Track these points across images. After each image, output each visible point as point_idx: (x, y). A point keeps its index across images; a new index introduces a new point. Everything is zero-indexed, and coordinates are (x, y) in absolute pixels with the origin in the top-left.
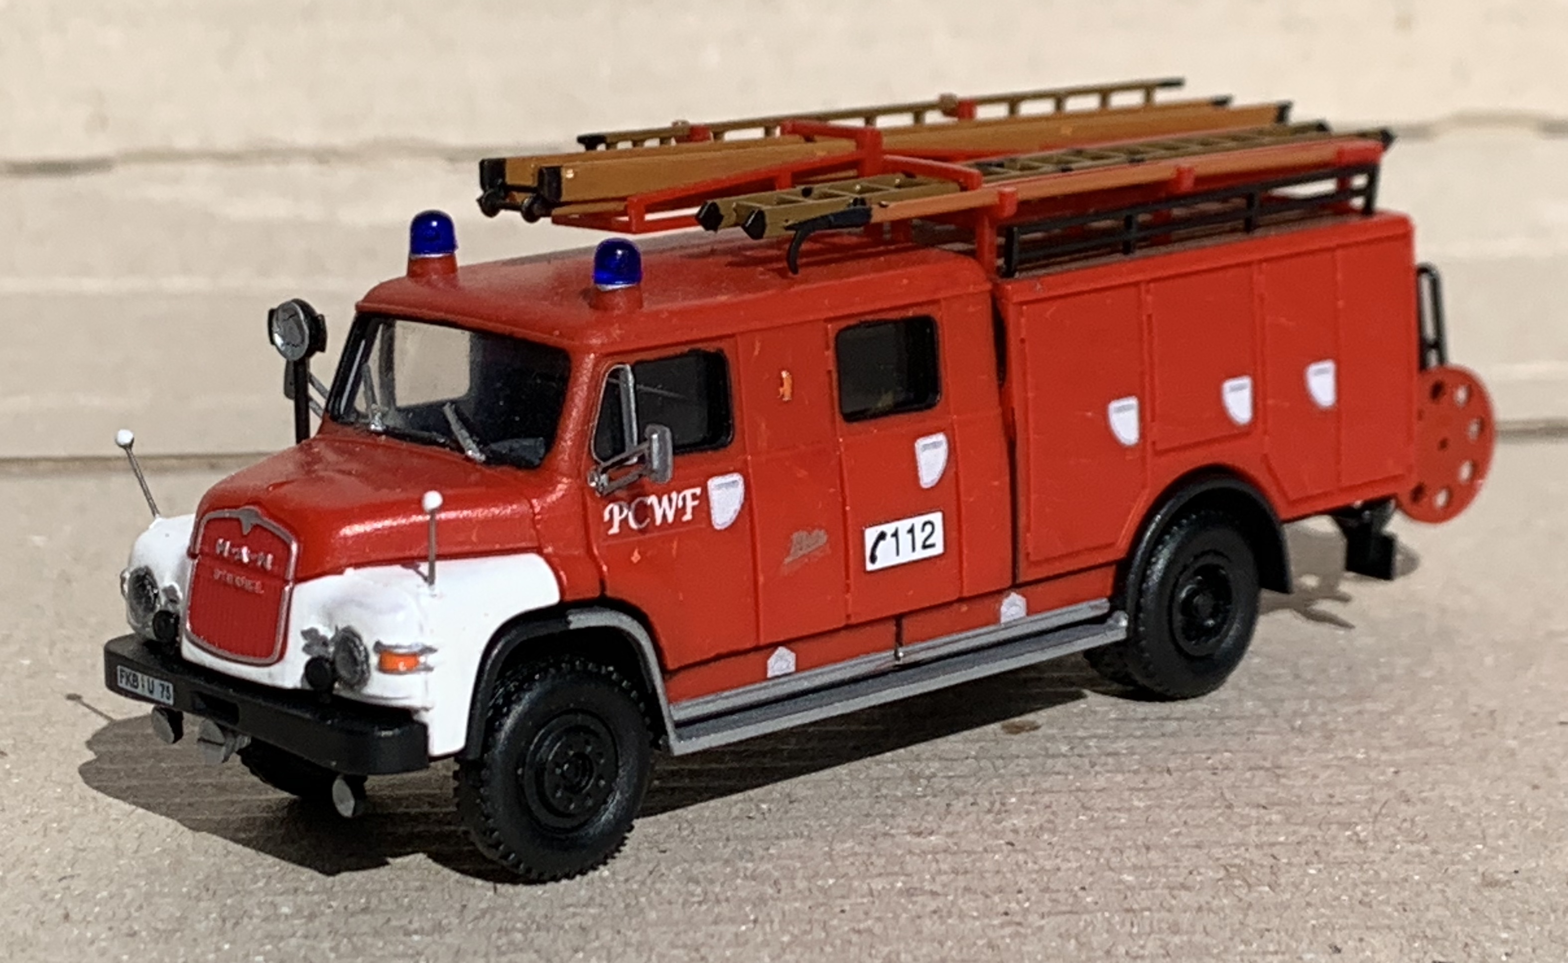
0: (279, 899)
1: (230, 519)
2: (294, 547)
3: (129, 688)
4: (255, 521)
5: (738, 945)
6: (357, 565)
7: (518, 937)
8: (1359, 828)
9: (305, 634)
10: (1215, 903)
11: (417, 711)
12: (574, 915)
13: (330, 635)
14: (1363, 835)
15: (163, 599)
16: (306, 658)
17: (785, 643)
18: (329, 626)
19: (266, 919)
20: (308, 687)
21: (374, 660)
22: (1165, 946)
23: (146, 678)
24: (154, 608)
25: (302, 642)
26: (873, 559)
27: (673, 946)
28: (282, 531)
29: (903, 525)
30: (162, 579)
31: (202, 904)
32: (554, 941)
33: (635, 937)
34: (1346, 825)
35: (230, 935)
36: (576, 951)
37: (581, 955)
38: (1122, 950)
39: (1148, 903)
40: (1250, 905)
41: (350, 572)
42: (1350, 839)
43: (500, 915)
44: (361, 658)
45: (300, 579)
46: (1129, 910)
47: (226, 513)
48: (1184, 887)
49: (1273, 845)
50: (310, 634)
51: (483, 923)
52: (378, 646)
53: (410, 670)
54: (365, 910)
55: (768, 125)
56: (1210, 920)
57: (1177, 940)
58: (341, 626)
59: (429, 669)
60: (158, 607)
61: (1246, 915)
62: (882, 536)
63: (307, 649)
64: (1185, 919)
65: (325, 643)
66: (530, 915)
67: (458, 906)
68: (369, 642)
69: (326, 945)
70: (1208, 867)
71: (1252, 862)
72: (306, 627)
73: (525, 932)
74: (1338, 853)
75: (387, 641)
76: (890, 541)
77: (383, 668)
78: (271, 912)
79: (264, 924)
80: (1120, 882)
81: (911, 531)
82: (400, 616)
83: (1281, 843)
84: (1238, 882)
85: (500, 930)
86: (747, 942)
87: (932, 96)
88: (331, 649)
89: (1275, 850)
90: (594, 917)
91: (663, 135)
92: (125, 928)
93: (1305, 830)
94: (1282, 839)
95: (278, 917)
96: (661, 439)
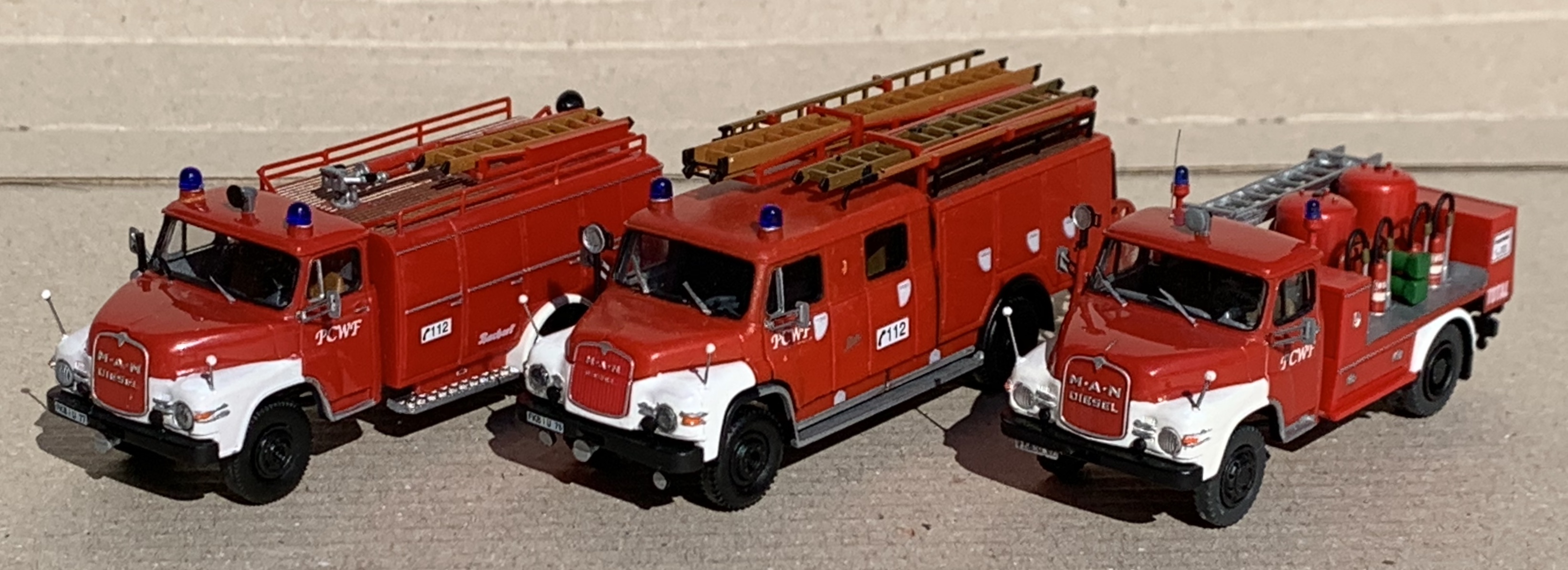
0: (404, 481)
1: (594, 347)
2: (632, 364)
3: (534, 422)
4: (608, 350)
5: (615, 510)
6: (663, 372)
7: (515, 504)
8: (903, 448)
9: (640, 405)
10: (831, 490)
11: (697, 442)
12: (541, 492)
13: (654, 406)
14: (904, 452)
15: (551, 381)
16: (641, 417)
17: (844, 389)
18: (654, 402)
19: (399, 492)
20: (641, 429)
21: (680, 420)
22: (806, 514)
23: (546, 419)
24: (545, 384)
25: (638, 409)
26: (880, 344)
27: (587, 510)
28: (626, 357)
29: (892, 326)
30: (551, 370)
31: (369, 483)
32: (533, 507)
33: (569, 506)
34: (897, 446)
35: (384, 501)
36: (543, 513)
37: (545, 515)
38: (787, 516)
39: (801, 490)
40: (847, 492)
41: (660, 375)
42: (898, 454)
43: (507, 491)
44: (672, 417)
45: (635, 379)
46: (792, 494)
47: (592, 344)
48: (818, 481)
49: (862, 457)
50: (643, 407)
51: (499, 496)
52: (682, 414)
53: (696, 424)
54: (444, 488)
55: (799, 108)
56: (828, 499)
57: (812, 511)
58: (660, 403)
59: (704, 423)
60: (549, 385)
61: (844, 497)
62: (884, 333)
63: (641, 412)
64: (817, 500)
65: (650, 409)
66: (521, 492)
67: (487, 487)
68: (677, 411)
69: (429, 507)
70: (830, 470)
71: (851, 467)
72: (640, 402)
73: (519, 502)
74: (890, 462)
75: (686, 411)
76: (887, 335)
77: (684, 423)
78: (401, 488)
79: (399, 495)
80: (791, 478)
81: (896, 328)
82: (690, 399)
83: (866, 456)
84: (843, 479)
85: (507, 500)
86: (620, 508)
87: (869, 79)
88: (655, 413)
89: (864, 460)
90: (550, 494)
91: (755, 122)
92: (335, 495)
93: (879, 448)
94: (867, 454)
95: (405, 491)
96: (804, 308)
